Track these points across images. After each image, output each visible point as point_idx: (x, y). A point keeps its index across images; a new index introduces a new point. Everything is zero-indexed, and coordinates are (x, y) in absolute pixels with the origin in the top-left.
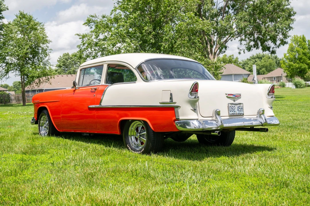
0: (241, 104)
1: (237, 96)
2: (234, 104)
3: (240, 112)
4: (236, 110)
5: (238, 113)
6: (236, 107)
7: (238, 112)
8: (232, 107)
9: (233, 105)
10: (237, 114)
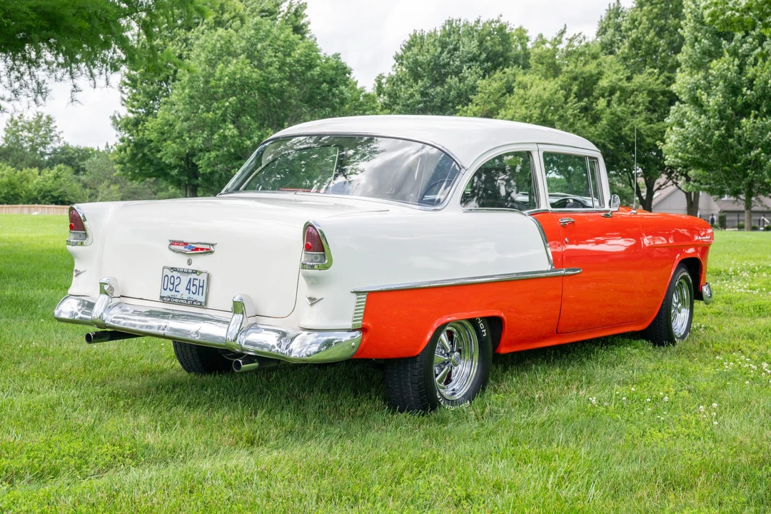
0: (201, 273)
1: (197, 249)
2: (179, 271)
3: (192, 296)
4: (182, 288)
5: (185, 298)
6: (185, 279)
7: (186, 295)
8: (172, 278)
9: (176, 274)
10: (182, 301)
